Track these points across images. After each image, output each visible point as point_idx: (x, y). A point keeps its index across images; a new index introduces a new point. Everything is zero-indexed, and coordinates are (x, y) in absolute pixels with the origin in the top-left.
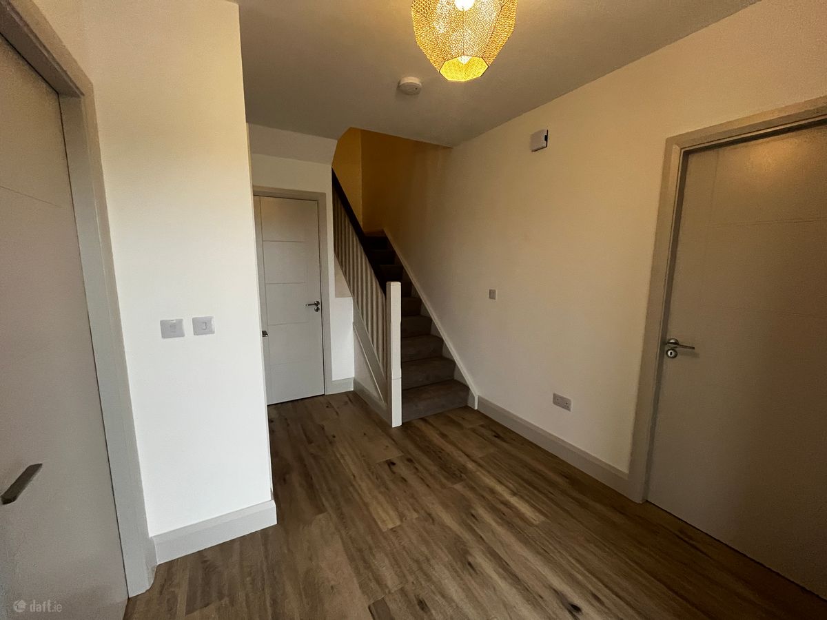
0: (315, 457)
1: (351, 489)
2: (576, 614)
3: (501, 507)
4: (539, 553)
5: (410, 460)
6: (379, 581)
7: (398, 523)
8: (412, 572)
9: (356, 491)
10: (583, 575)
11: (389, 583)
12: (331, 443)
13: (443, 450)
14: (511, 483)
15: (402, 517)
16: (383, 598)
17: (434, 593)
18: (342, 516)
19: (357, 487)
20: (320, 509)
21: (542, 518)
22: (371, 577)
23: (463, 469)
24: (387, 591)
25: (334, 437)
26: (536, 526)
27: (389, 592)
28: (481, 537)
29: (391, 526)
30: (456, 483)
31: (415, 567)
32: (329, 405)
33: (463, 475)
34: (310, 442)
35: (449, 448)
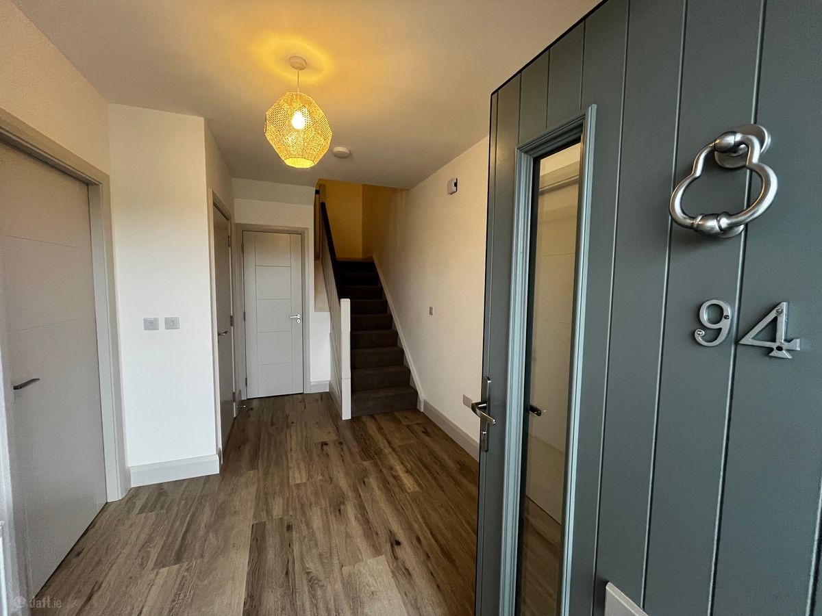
0: (270, 435)
1: (284, 458)
2: (395, 546)
3: (391, 479)
4: (397, 510)
5: (341, 443)
6: (269, 512)
7: (304, 481)
8: (294, 509)
9: (287, 459)
10: (420, 526)
11: (274, 514)
12: (287, 427)
13: (372, 438)
14: (409, 463)
15: (310, 477)
16: (265, 522)
17: (302, 523)
18: (266, 474)
19: (289, 457)
20: (253, 467)
21: (417, 489)
22: (265, 509)
23: (379, 452)
24: (270, 518)
25: (293, 423)
26: (409, 494)
27: (272, 518)
28: (360, 496)
29: (298, 481)
30: (365, 460)
31: (298, 506)
32: (303, 401)
33: (376, 456)
34: (272, 424)
35: (378, 437)
